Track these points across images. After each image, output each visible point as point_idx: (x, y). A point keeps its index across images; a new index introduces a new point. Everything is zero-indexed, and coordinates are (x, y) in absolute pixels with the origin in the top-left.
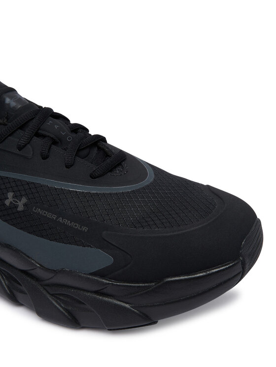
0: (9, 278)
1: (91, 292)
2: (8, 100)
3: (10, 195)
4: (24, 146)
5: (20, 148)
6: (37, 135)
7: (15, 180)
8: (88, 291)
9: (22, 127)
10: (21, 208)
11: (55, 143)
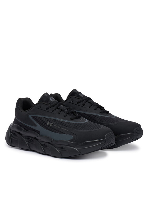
0: (43, 145)
1: (67, 145)
2: (50, 99)
3: (48, 122)
4: (54, 111)
5: (52, 111)
6: (57, 108)
7: (50, 119)
8: (66, 145)
9: (53, 106)
10: (51, 125)
11: (62, 111)
